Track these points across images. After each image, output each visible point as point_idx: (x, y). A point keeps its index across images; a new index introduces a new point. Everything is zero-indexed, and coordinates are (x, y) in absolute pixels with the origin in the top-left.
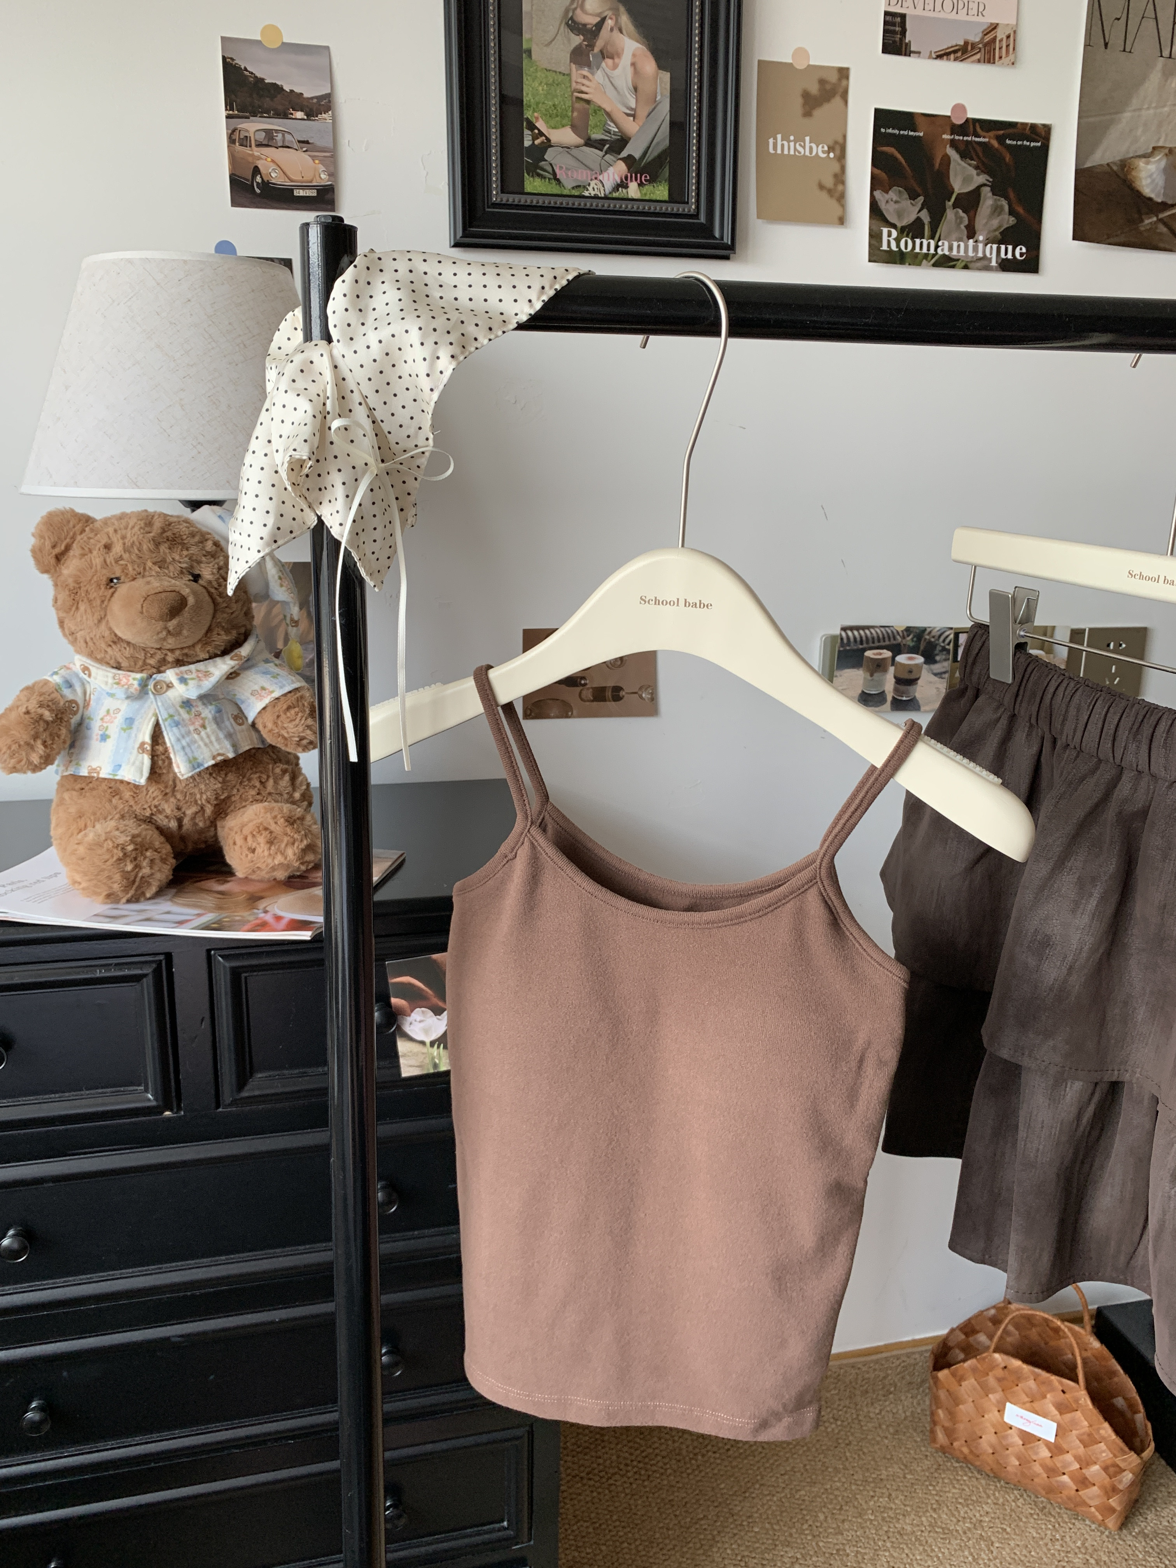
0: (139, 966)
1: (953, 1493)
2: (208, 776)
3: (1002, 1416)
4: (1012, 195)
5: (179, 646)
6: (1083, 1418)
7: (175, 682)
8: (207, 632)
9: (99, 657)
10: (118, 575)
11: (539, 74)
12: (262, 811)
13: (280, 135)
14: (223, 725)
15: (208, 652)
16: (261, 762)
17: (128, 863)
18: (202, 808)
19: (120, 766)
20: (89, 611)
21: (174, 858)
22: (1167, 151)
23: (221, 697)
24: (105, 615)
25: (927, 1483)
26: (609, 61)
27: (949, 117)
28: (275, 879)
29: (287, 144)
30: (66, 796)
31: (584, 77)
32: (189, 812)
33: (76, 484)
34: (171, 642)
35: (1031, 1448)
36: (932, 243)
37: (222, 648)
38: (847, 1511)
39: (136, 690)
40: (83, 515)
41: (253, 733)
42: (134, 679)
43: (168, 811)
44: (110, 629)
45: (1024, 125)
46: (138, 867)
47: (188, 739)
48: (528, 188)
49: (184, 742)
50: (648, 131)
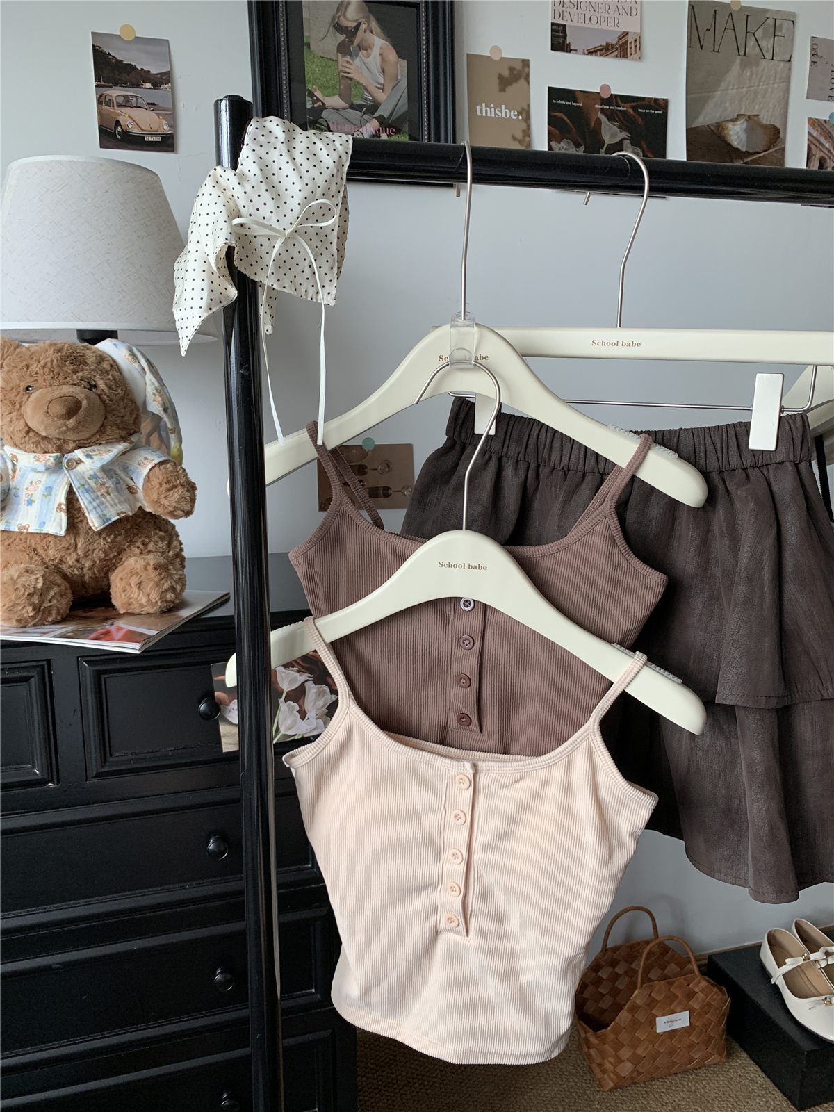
0: (26, 670)
7: (83, 459)
11: (315, 60)
13: (134, 99)
14: (122, 492)
22: (747, 117)
26: (364, 52)
29: (139, 105)
31: (348, 62)
49: (95, 504)
50: (392, 99)
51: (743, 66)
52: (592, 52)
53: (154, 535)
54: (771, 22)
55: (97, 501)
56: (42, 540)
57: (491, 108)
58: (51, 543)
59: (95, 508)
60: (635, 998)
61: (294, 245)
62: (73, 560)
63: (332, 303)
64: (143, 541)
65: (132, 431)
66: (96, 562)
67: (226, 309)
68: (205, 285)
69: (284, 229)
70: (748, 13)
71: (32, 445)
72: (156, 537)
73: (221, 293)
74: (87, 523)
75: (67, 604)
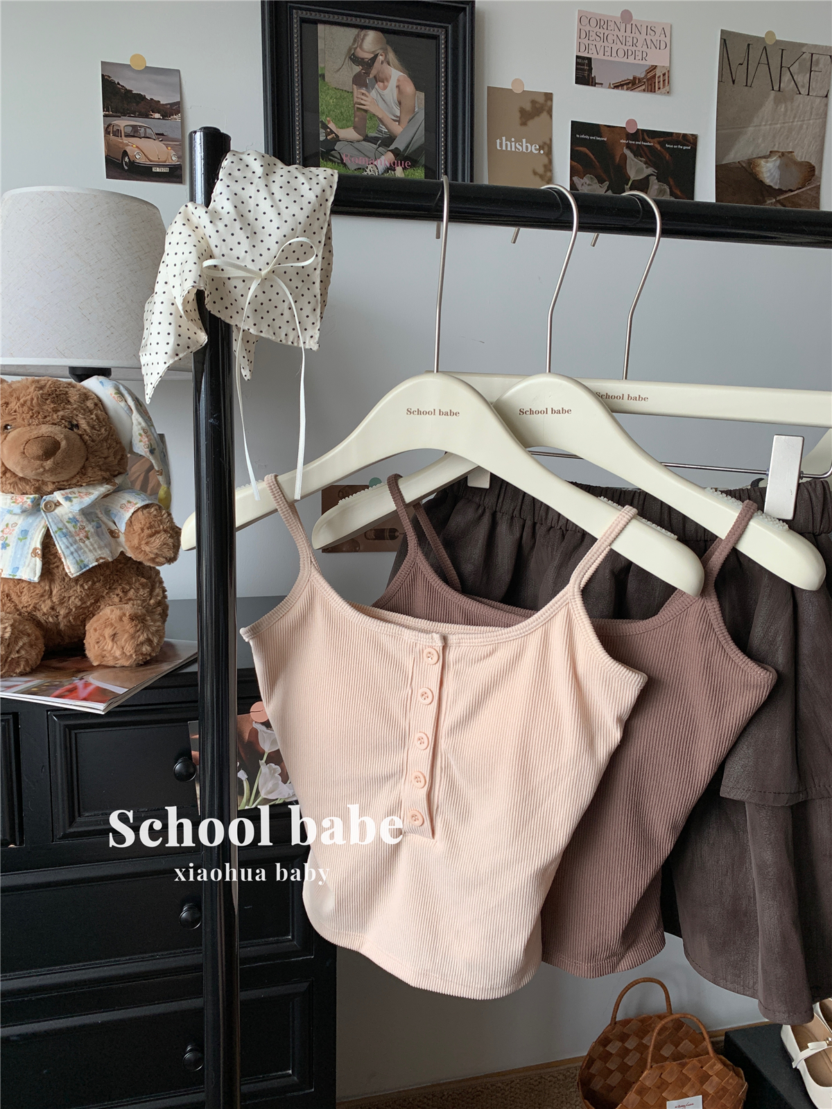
4: (672, 183)
7: (62, 501)
11: (330, 91)
13: (143, 129)
14: (102, 537)
22: (780, 154)
26: (381, 84)
27: (625, 128)
29: (148, 135)
31: (363, 94)
42: (28, 498)
45: (678, 134)
49: (72, 549)
50: (409, 132)
51: (777, 102)
52: (617, 86)
53: (136, 582)
54: (807, 56)
55: (75, 547)
56: (15, 586)
57: (511, 142)
58: (25, 589)
59: (72, 553)
60: (644, 1079)
61: (272, 286)
62: (48, 607)
63: (315, 347)
64: (123, 588)
65: (116, 473)
66: (72, 610)
67: (196, 354)
68: (171, 329)
69: (260, 270)
70: (784, 48)
71: (9, 486)
72: (137, 585)
73: (189, 338)
74: (64, 569)
75: (37, 655)
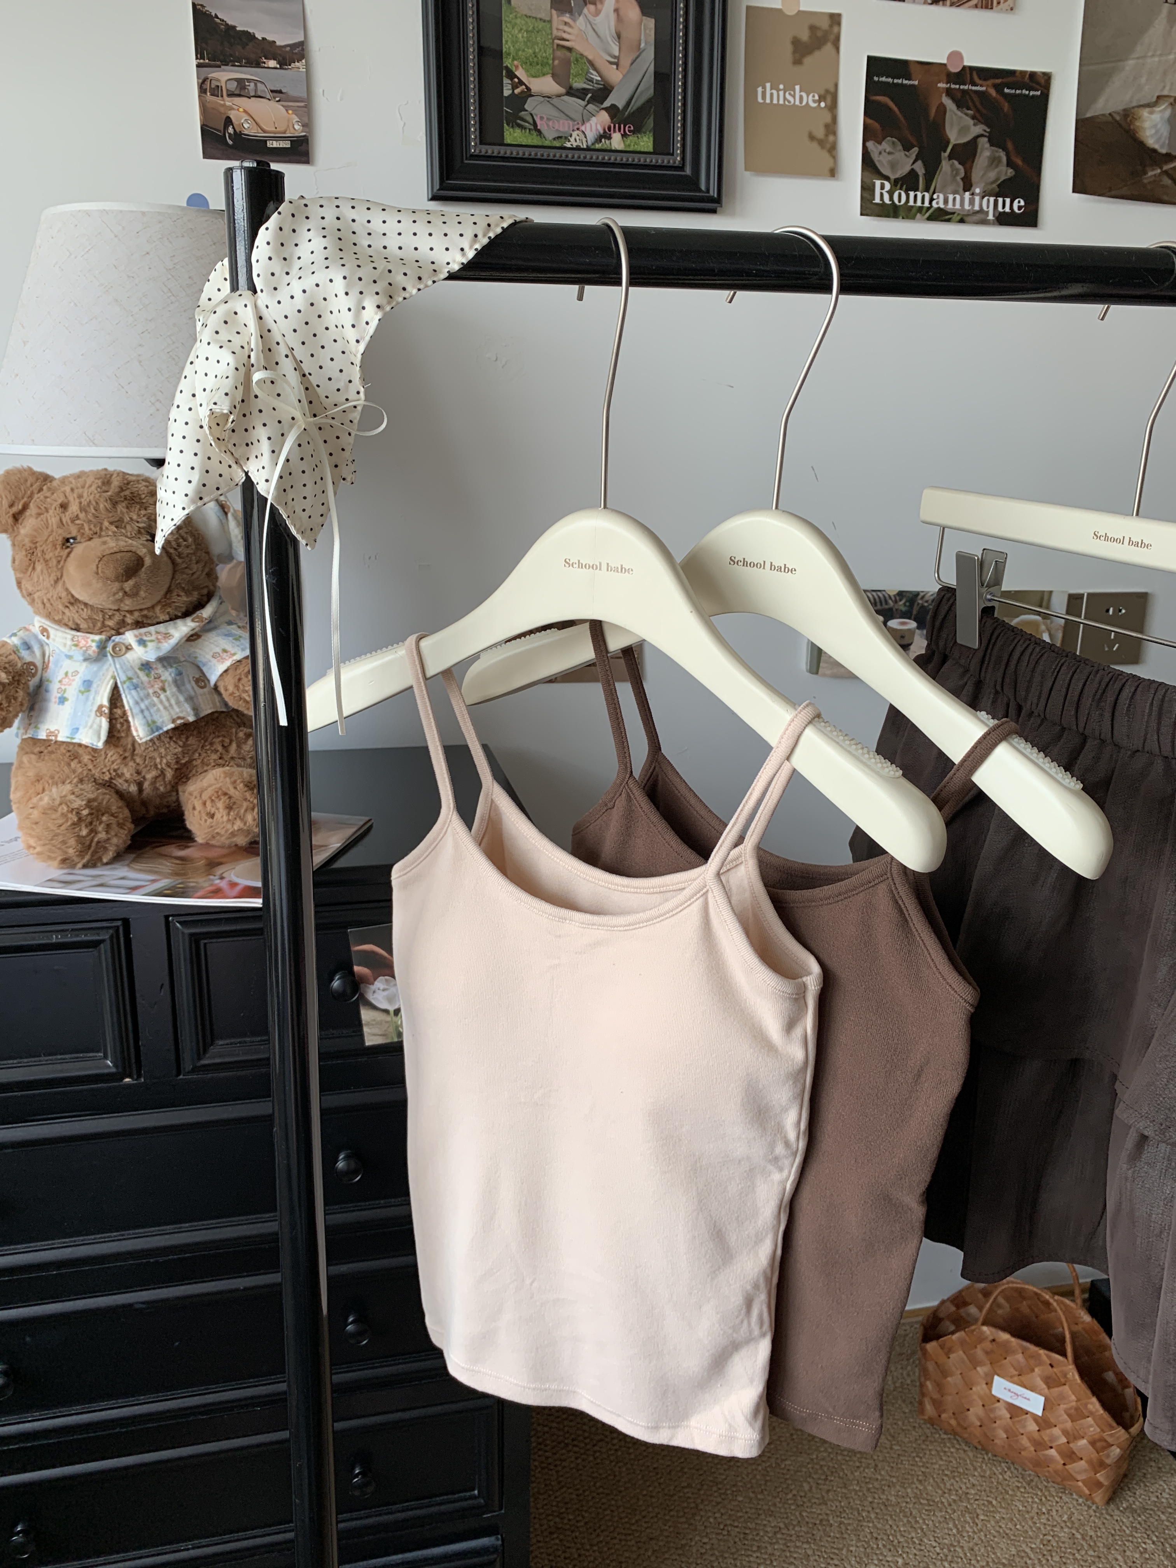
0: (97, 931)
1: (940, 1465)
2: (168, 740)
3: (990, 1391)
4: (1010, 145)
5: (138, 608)
6: (1070, 1393)
7: (134, 645)
8: (166, 593)
9: (56, 618)
10: (74, 535)
11: (518, 21)
12: (222, 775)
13: (252, 85)
14: (183, 688)
15: (168, 613)
16: (224, 726)
17: (83, 828)
18: (163, 773)
19: (78, 729)
20: (45, 571)
21: (133, 822)
22: (1172, 100)
23: (182, 659)
24: (62, 576)
25: (914, 1454)
26: (592, 7)
27: (945, 65)
28: (236, 845)
29: (259, 94)
30: (25, 759)
31: (566, 23)
32: (149, 776)
33: (33, 442)
34: (128, 604)
35: (1019, 1421)
36: (927, 196)
37: (183, 610)
38: (831, 1481)
39: (94, 652)
40: (41, 474)
41: (216, 696)
42: (93, 641)
43: (128, 775)
44: (67, 590)
45: (1023, 73)
46: (93, 831)
47: (147, 702)
48: (508, 139)
50: (631, 80)
51: (1172, 20)
